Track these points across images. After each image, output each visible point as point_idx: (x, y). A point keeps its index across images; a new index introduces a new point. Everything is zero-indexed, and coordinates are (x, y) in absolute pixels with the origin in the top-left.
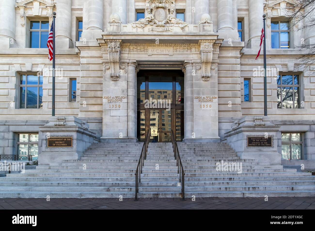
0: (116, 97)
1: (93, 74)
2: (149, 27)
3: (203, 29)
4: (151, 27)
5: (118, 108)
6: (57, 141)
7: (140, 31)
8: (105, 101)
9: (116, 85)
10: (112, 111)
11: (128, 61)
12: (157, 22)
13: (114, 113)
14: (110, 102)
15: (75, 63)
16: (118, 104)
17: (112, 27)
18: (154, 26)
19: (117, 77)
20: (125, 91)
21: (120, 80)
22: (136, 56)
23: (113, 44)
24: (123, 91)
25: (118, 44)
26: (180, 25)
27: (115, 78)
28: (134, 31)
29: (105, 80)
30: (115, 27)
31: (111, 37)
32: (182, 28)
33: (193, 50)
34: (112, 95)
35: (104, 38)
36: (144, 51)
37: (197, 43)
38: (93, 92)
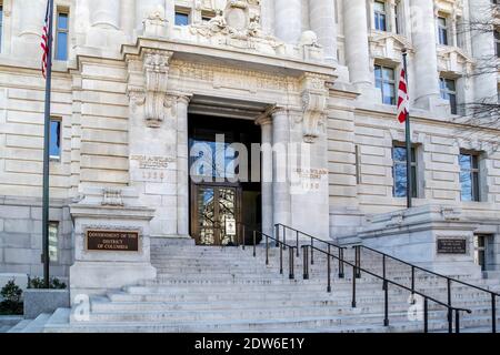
0: (156, 159)
1: (105, 111)
2: (219, 36)
3: (310, 55)
4: (224, 38)
5: (158, 179)
6: (106, 238)
7: (203, 41)
8: (133, 164)
9: (154, 136)
10: (148, 184)
11: (179, 93)
12: (234, 30)
13: (151, 188)
14: (143, 166)
15: (61, 87)
16: (159, 172)
17: (154, 27)
18: (229, 37)
19: (159, 120)
20: (173, 148)
21: (164, 126)
22: (192, 85)
23: (157, 57)
24: (169, 148)
25: (165, 59)
26: (272, 42)
27: (154, 122)
28: (194, 40)
29: (135, 125)
30: (160, 28)
31: (155, 45)
32: (275, 48)
33: (290, 87)
34: (148, 154)
35: (142, 43)
36: (207, 78)
37: (298, 77)
38: (106, 146)
